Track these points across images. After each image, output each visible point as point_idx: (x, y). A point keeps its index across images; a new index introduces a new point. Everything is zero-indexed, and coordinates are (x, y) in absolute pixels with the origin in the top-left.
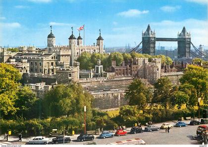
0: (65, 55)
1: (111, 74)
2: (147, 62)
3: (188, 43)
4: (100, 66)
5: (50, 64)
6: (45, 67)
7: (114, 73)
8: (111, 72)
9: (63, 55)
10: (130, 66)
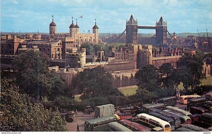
0: (70, 42)
1: (112, 58)
2: (141, 48)
3: (165, 31)
4: (102, 52)
5: (57, 50)
6: (53, 52)
7: (114, 58)
8: (112, 57)
9: (67, 42)
10: (127, 52)
